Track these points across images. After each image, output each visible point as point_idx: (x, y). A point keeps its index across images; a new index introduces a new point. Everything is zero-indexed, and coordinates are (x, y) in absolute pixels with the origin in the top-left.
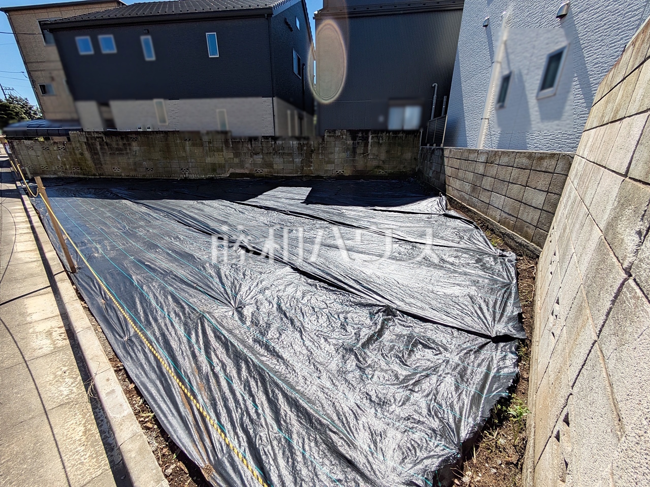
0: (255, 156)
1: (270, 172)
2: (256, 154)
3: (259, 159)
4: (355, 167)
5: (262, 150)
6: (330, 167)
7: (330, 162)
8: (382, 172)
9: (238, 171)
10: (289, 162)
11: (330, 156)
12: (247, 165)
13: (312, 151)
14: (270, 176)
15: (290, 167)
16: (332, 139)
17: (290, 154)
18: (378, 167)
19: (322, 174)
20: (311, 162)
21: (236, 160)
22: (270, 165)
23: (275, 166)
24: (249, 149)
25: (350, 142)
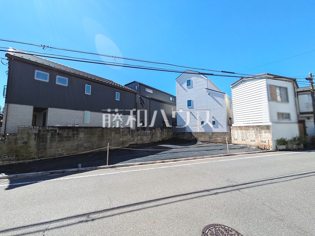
0: (138, 137)
1: (142, 142)
2: (139, 136)
3: (139, 137)
4: (162, 138)
5: (140, 134)
6: (157, 139)
7: (157, 137)
8: (167, 139)
9: (132, 143)
10: (148, 138)
11: (157, 135)
12: (135, 140)
13: (153, 134)
14: (142, 144)
15: (148, 139)
16: (157, 130)
17: (148, 135)
18: (166, 138)
19: (155, 141)
20: (153, 137)
21: (132, 139)
22: (142, 140)
23: (144, 140)
24: (136, 134)
25: (161, 131)
